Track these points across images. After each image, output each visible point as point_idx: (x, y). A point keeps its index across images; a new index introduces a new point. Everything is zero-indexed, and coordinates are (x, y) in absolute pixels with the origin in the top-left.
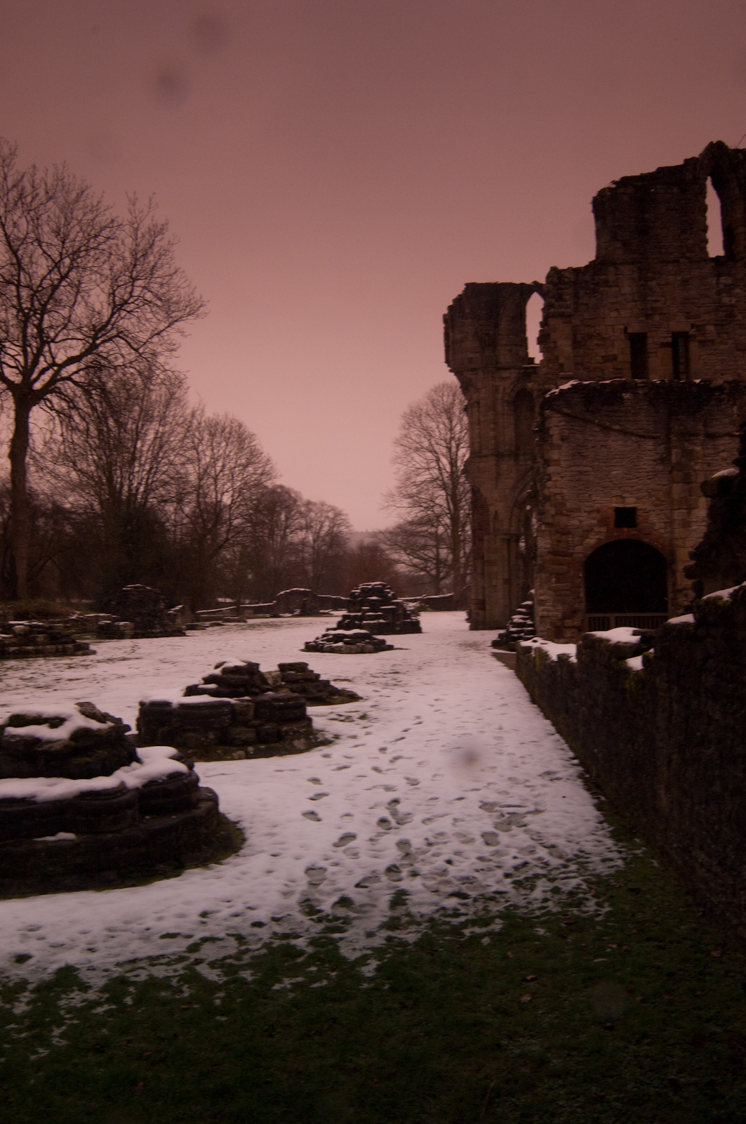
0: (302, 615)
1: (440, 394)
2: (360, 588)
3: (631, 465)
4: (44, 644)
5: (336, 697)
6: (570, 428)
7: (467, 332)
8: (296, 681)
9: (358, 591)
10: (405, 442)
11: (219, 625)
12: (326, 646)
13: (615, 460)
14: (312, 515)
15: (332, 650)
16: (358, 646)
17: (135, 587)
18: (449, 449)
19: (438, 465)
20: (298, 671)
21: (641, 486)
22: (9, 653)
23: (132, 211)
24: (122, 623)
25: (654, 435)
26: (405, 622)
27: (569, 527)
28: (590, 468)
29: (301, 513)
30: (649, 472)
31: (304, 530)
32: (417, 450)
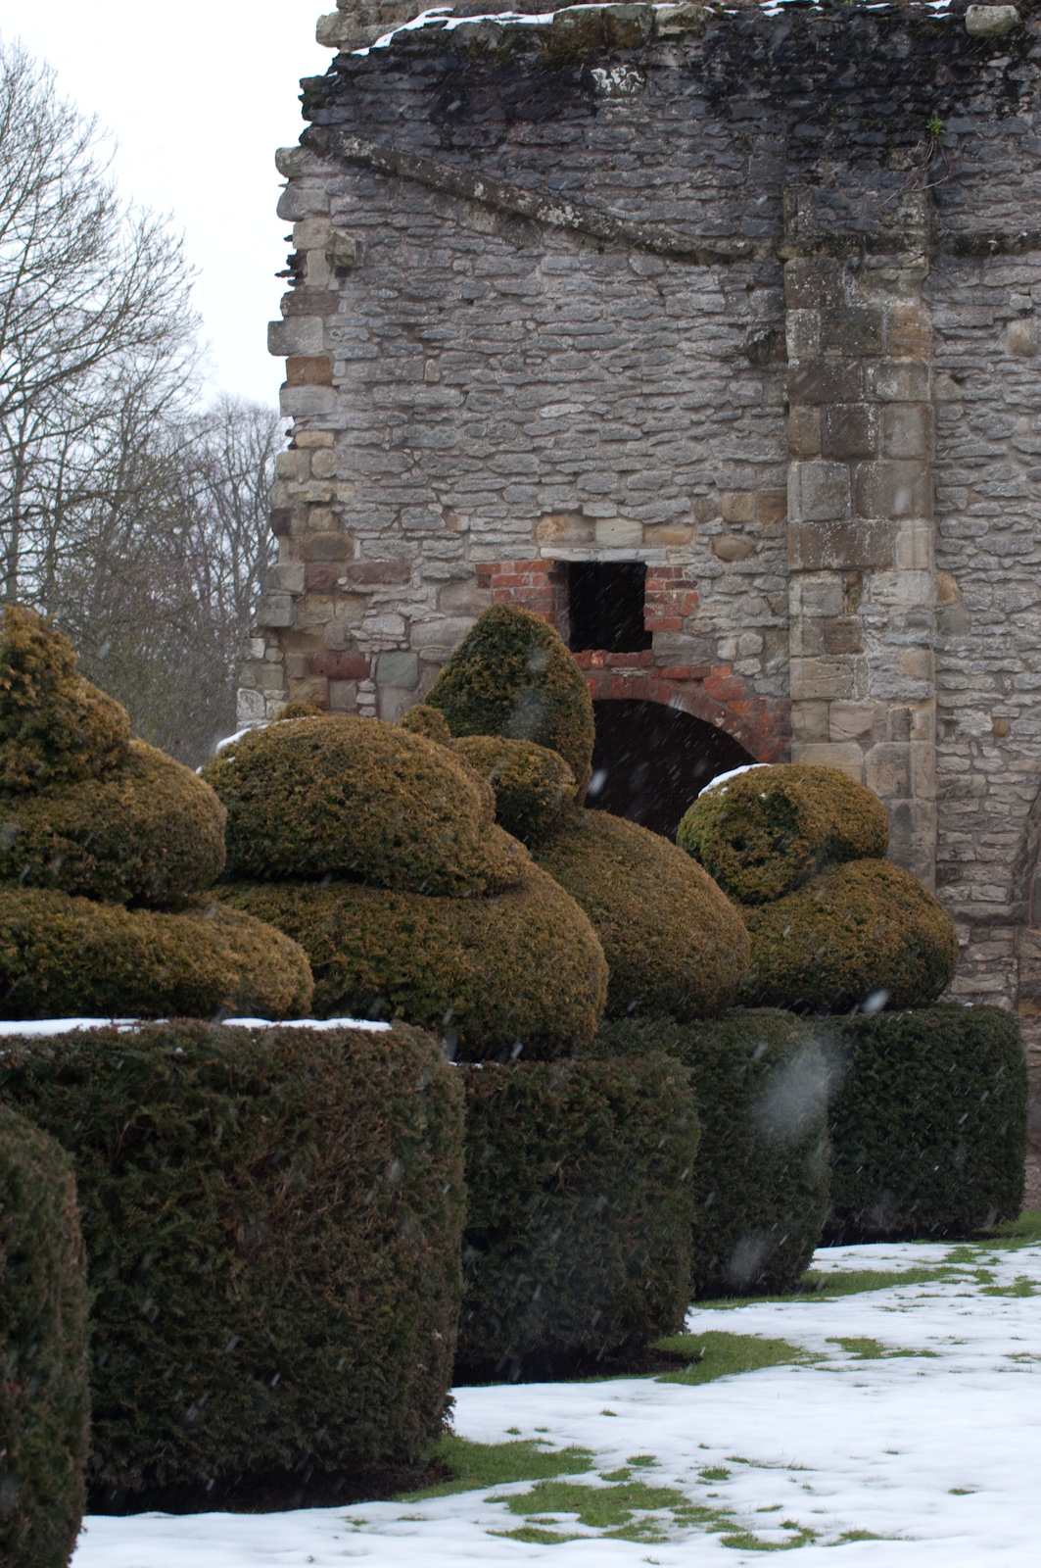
3: (622, 380)
6: (376, 219)
13: (553, 359)
21: (666, 472)
25: (722, 246)
27: (363, 647)
28: (453, 392)
30: (695, 409)
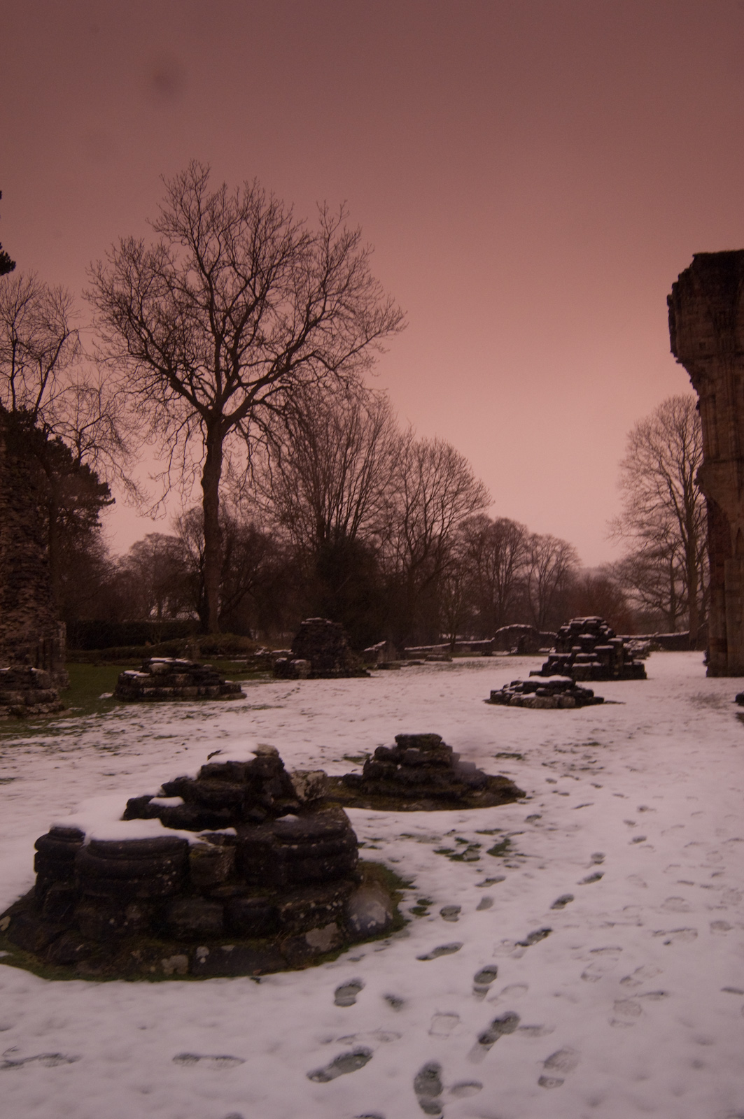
0: (519, 653)
1: (671, 410)
2: (570, 623)
4: (184, 685)
5: (479, 794)
7: (697, 313)
8: (418, 765)
9: (569, 627)
10: (632, 464)
11: (418, 664)
12: (514, 697)
14: (539, 548)
15: (521, 703)
16: (555, 699)
17: (314, 621)
18: (683, 471)
19: (670, 487)
20: (423, 749)
22: (142, 695)
23: (323, 222)
24: (298, 661)
26: (626, 667)
29: (526, 547)
31: (531, 565)
32: (645, 472)
